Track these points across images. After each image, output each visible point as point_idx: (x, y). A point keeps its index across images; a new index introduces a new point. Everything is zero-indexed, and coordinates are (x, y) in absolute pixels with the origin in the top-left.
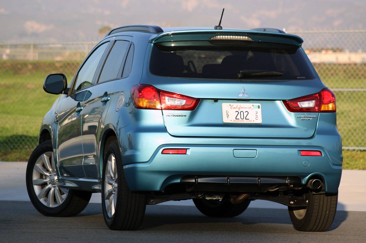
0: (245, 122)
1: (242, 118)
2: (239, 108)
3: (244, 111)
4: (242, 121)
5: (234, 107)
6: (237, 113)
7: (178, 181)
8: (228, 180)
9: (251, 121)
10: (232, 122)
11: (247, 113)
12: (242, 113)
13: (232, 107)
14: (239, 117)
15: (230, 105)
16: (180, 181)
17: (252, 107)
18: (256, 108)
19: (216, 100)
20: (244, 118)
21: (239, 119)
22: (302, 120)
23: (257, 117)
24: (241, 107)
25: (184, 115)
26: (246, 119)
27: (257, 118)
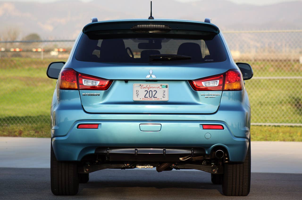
0: (153, 99)
1: (151, 96)
2: (149, 88)
3: (153, 90)
4: (150, 99)
5: (144, 87)
6: (146, 92)
7: (93, 152)
8: (136, 151)
9: (159, 99)
10: (141, 100)
11: (155, 92)
12: (151, 92)
13: (142, 87)
14: (148, 95)
15: (140, 85)
16: (95, 152)
17: (161, 87)
18: (164, 88)
19: (126, 81)
20: (152, 96)
21: (148, 97)
22: (206, 97)
23: (164, 95)
24: (150, 87)
25: (98, 94)
26: (154, 97)
27: (164, 97)
